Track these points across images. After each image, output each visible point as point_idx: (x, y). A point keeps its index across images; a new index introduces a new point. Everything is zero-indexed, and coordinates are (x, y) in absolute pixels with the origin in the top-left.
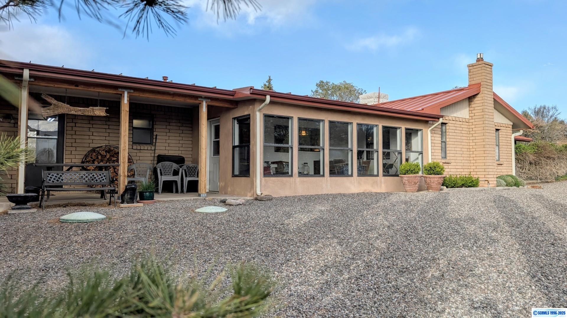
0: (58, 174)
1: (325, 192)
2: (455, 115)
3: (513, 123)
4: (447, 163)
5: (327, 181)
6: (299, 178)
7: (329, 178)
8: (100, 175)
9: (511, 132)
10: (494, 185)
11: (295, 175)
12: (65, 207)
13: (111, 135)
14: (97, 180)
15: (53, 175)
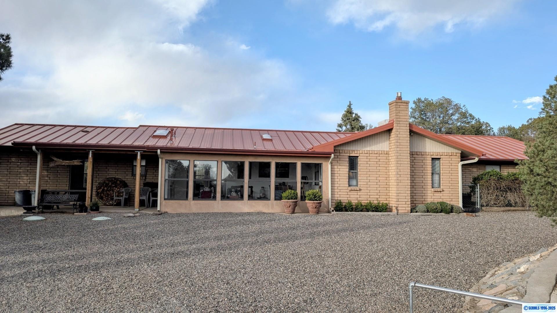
0: (54, 196)
1: (216, 211)
2: (368, 149)
3: (462, 152)
4: (357, 190)
5: (218, 203)
6: (193, 201)
7: (220, 202)
8: (73, 197)
9: (460, 160)
10: (406, 211)
11: (190, 199)
12: (50, 213)
13: (119, 170)
14: (70, 200)
15: (49, 197)
